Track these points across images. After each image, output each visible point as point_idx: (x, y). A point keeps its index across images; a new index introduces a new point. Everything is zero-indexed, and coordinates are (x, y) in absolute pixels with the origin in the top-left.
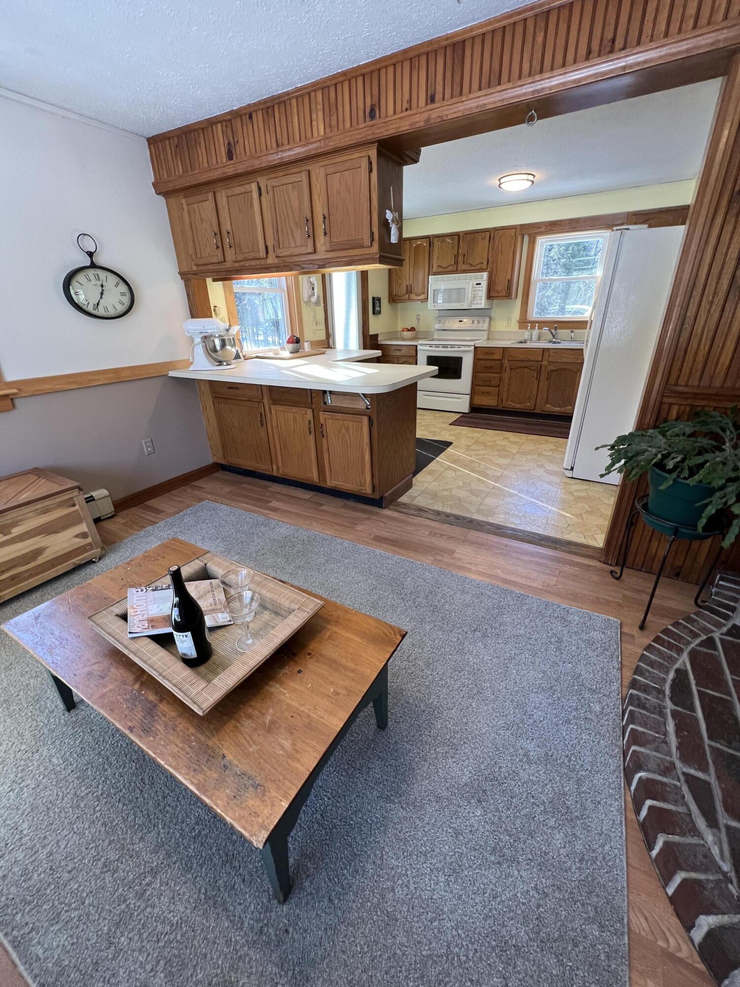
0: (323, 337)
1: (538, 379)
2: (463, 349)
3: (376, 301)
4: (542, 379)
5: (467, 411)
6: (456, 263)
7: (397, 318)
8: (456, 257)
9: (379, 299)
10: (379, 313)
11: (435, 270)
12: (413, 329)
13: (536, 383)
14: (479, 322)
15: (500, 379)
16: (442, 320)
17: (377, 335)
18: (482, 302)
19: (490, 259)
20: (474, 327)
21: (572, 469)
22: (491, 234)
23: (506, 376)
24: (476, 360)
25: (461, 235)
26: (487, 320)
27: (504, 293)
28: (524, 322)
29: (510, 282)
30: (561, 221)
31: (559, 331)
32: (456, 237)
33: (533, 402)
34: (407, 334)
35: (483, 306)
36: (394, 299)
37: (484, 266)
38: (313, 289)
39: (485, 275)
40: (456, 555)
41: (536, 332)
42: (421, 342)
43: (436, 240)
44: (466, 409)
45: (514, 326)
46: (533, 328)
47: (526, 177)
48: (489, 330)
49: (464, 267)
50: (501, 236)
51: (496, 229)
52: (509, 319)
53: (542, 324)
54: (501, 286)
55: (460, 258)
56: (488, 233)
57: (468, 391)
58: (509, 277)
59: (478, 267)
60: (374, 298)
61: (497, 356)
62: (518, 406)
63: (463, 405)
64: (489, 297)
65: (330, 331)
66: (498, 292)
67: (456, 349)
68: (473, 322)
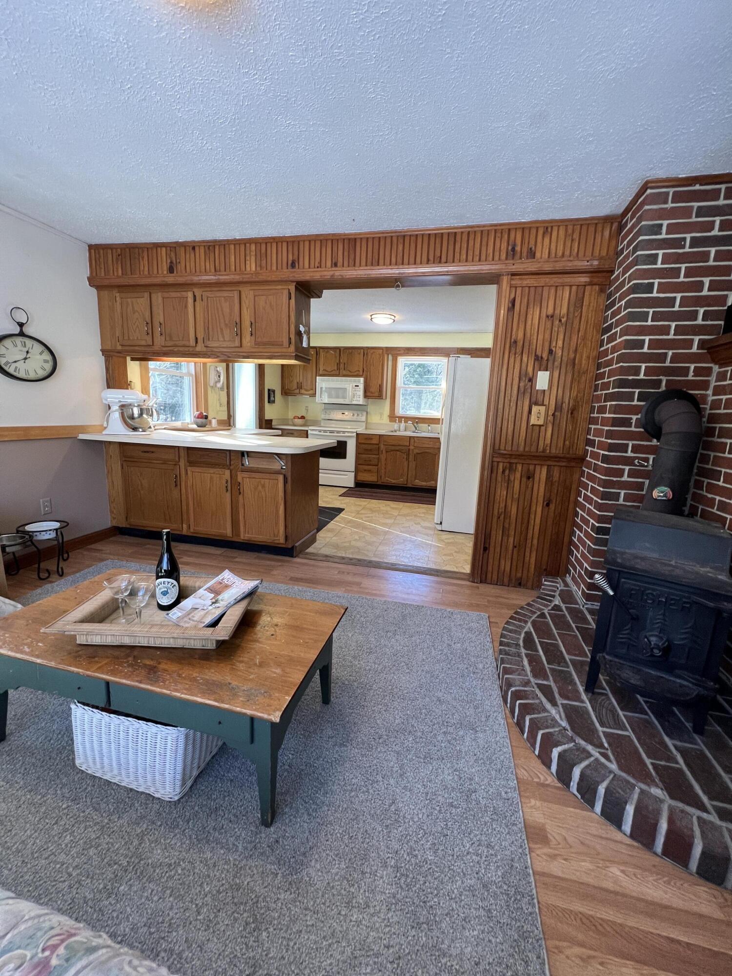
0: (225, 417)
1: (408, 459)
2: (347, 434)
3: (271, 392)
4: (410, 460)
5: (352, 486)
6: (339, 369)
7: (287, 407)
8: (338, 364)
9: (274, 391)
10: (274, 402)
11: (321, 372)
12: (303, 417)
13: (406, 463)
14: (358, 415)
15: (378, 459)
16: (328, 412)
17: (271, 421)
18: (360, 399)
19: (365, 369)
20: (355, 417)
21: (441, 523)
22: (366, 351)
23: (383, 457)
24: (358, 444)
25: (342, 349)
26: (365, 414)
27: (377, 394)
28: (393, 417)
29: (381, 386)
30: (414, 348)
31: (420, 425)
32: (338, 351)
33: (405, 478)
34: (300, 421)
35: (361, 403)
36: (286, 392)
37: (361, 374)
38: (219, 376)
39: (362, 380)
40: (362, 586)
41: (403, 425)
42: (310, 428)
43: (321, 350)
44: (352, 485)
45: (385, 419)
46: (400, 422)
47: (390, 316)
48: (367, 421)
49: (345, 372)
50: (372, 354)
51: (368, 348)
52: (381, 414)
53: (407, 419)
54: (374, 389)
55: (342, 366)
56: (362, 351)
57: (353, 469)
58: (380, 382)
59: (355, 374)
60: (269, 390)
61: (374, 441)
62: (393, 481)
63: (349, 480)
64: (366, 395)
65: (232, 413)
66: (372, 393)
67: (342, 434)
68: (353, 415)
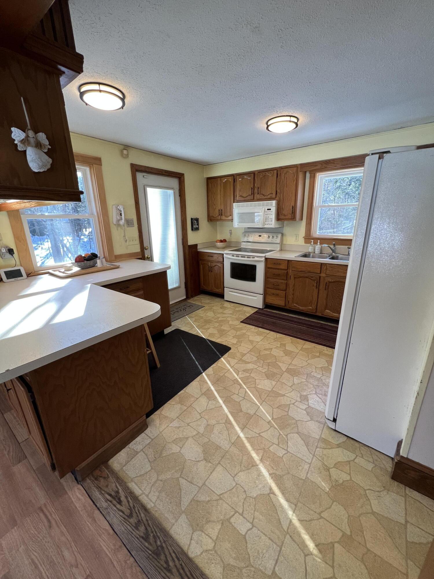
0: (137, 249)
1: (318, 287)
2: (256, 259)
3: (195, 222)
5: (261, 307)
6: (253, 194)
7: (217, 232)
8: (253, 189)
9: (197, 220)
10: (197, 229)
11: (238, 198)
12: (224, 241)
13: (316, 291)
14: (273, 237)
15: (287, 285)
16: (247, 235)
17: (196, 246)
18: (272, 223)
19: (278, 191)
20: (270, 240)
21: (335, 420)
22: (278, 171)
23: (291, 282)
24: (267, 269)
25: (256, 173)
26: (280, 236)
27: (290, 216)
28: (309, 238)
29: (294, 208)
30: (334, 160)
31: (338, 247)
32: (252, 174)
33: (314, 306)
35: (273, 226)
36: (211, 219)
37: (274, 196)
38: (121, 214)
39: (274, 202)
41: (318, 248)
42: (226, 252)
43: (238, 177)
45: (301, 241)
46: (315, 243)
48: (282, 243)
49: (258, 196)
50: (286, 174)
51: (281, 168)
52: (297, 236)
53: (323, 240)
54: (287, 210)
55: (256, 190)
56: (275, 171)
57: (262, 292)
58: (293, 204)
59: (269, 197)
60: (192, 219)
61: (284, 266)
62: (301, 308)
63: (258, 302)
65: (145, 245)
66: (285, 216)
67: (251, 259)
68: (269, 237)
